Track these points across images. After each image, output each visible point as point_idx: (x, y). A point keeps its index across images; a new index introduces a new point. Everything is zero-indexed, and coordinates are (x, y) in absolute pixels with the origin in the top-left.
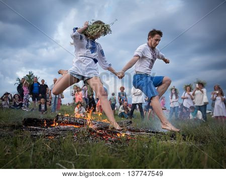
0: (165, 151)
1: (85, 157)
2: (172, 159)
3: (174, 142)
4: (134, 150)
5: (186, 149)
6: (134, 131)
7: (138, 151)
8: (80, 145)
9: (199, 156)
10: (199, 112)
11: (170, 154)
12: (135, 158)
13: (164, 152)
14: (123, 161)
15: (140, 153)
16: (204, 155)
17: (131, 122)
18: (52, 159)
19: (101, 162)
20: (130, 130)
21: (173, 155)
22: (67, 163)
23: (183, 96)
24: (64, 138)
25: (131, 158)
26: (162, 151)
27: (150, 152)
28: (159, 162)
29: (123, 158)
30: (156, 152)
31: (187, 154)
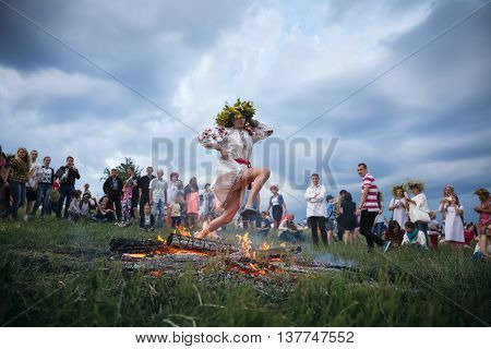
0: (358, 299)
1: (216, 310)
2: (370, 315)
3: (374, 285)
4: (303, 297)
5: (395, 297)
6: (304, 264)
7: (310, 300)
8: (208, 288)
9: (418, 310)
10: (421, 233)
11: (368, 305)
12: (305, 312)
13: (356, 303)
14: (284, 317)
15: (314, 303)
16: (426, 309)
17: (299, 249)
18: (158, 312)
19: (244, 317)
20: (298, 263)
21: (372, 308)
22: (183, 319)
23: (391, 205)
24: (181, 275)
25: (298, 312)
26: (353, 299)
27: (330, 302)
28: (346, 319)
29: (284, 313)
30: (342, 302)
31: (397, 306)
